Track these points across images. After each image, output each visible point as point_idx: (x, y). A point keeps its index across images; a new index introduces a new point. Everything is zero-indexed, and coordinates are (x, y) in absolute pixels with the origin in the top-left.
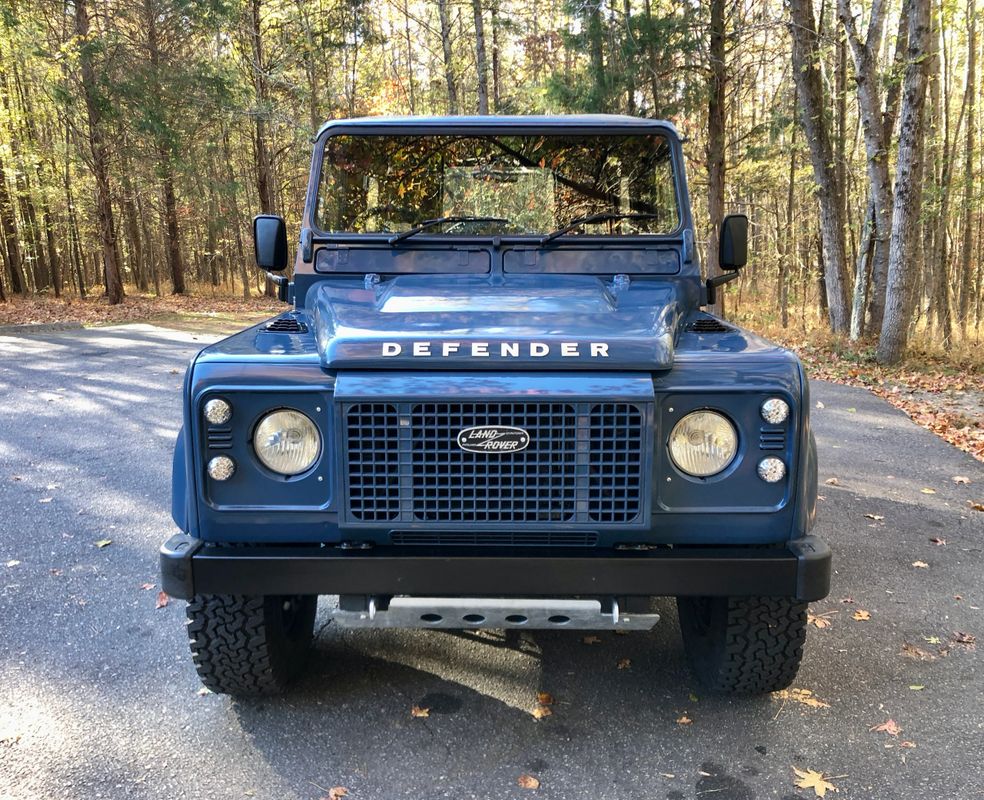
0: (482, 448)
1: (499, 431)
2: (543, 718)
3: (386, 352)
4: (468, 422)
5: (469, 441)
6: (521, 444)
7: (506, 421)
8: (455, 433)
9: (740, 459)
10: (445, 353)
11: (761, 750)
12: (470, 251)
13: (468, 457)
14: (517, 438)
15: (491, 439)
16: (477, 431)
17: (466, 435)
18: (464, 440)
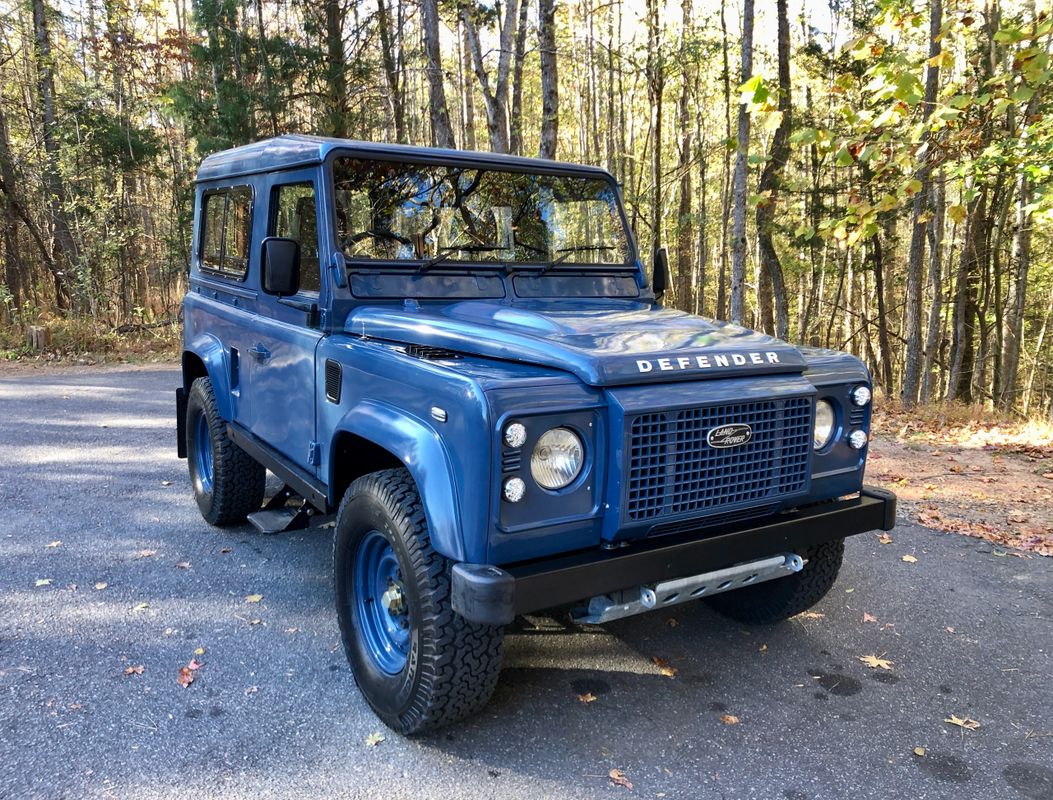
0: (722, 444)
1: (735, 427)
2: (675, 674)
3: (642, 370)
4: (713, 423)
5: (716, 439)
6: (747, 437)
7: (736, 420)
8: (705, 433)
9: (840, 429)
10: (683, 367)
11: (825, 653)
12: (487, 277)
13: (712, 452)
14: (743, 433)
15: (728, 435)
16: (720, 430)
17: (713, 434)
18: (712, 438)
